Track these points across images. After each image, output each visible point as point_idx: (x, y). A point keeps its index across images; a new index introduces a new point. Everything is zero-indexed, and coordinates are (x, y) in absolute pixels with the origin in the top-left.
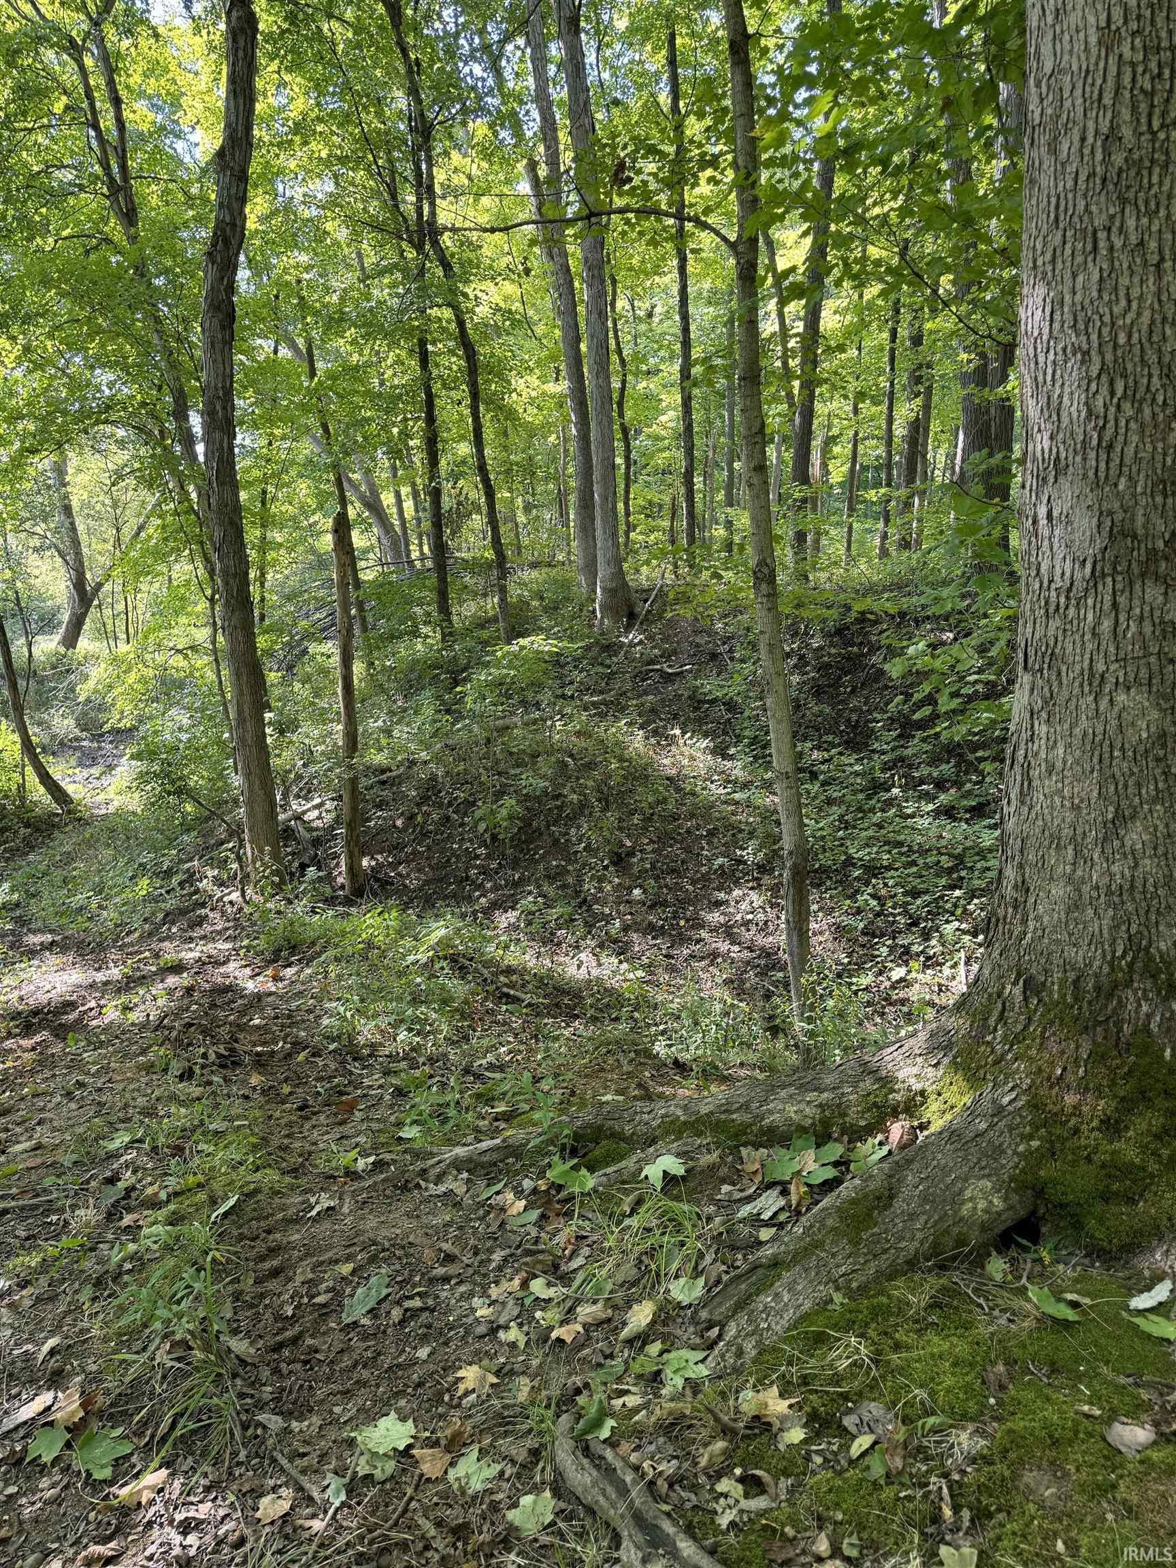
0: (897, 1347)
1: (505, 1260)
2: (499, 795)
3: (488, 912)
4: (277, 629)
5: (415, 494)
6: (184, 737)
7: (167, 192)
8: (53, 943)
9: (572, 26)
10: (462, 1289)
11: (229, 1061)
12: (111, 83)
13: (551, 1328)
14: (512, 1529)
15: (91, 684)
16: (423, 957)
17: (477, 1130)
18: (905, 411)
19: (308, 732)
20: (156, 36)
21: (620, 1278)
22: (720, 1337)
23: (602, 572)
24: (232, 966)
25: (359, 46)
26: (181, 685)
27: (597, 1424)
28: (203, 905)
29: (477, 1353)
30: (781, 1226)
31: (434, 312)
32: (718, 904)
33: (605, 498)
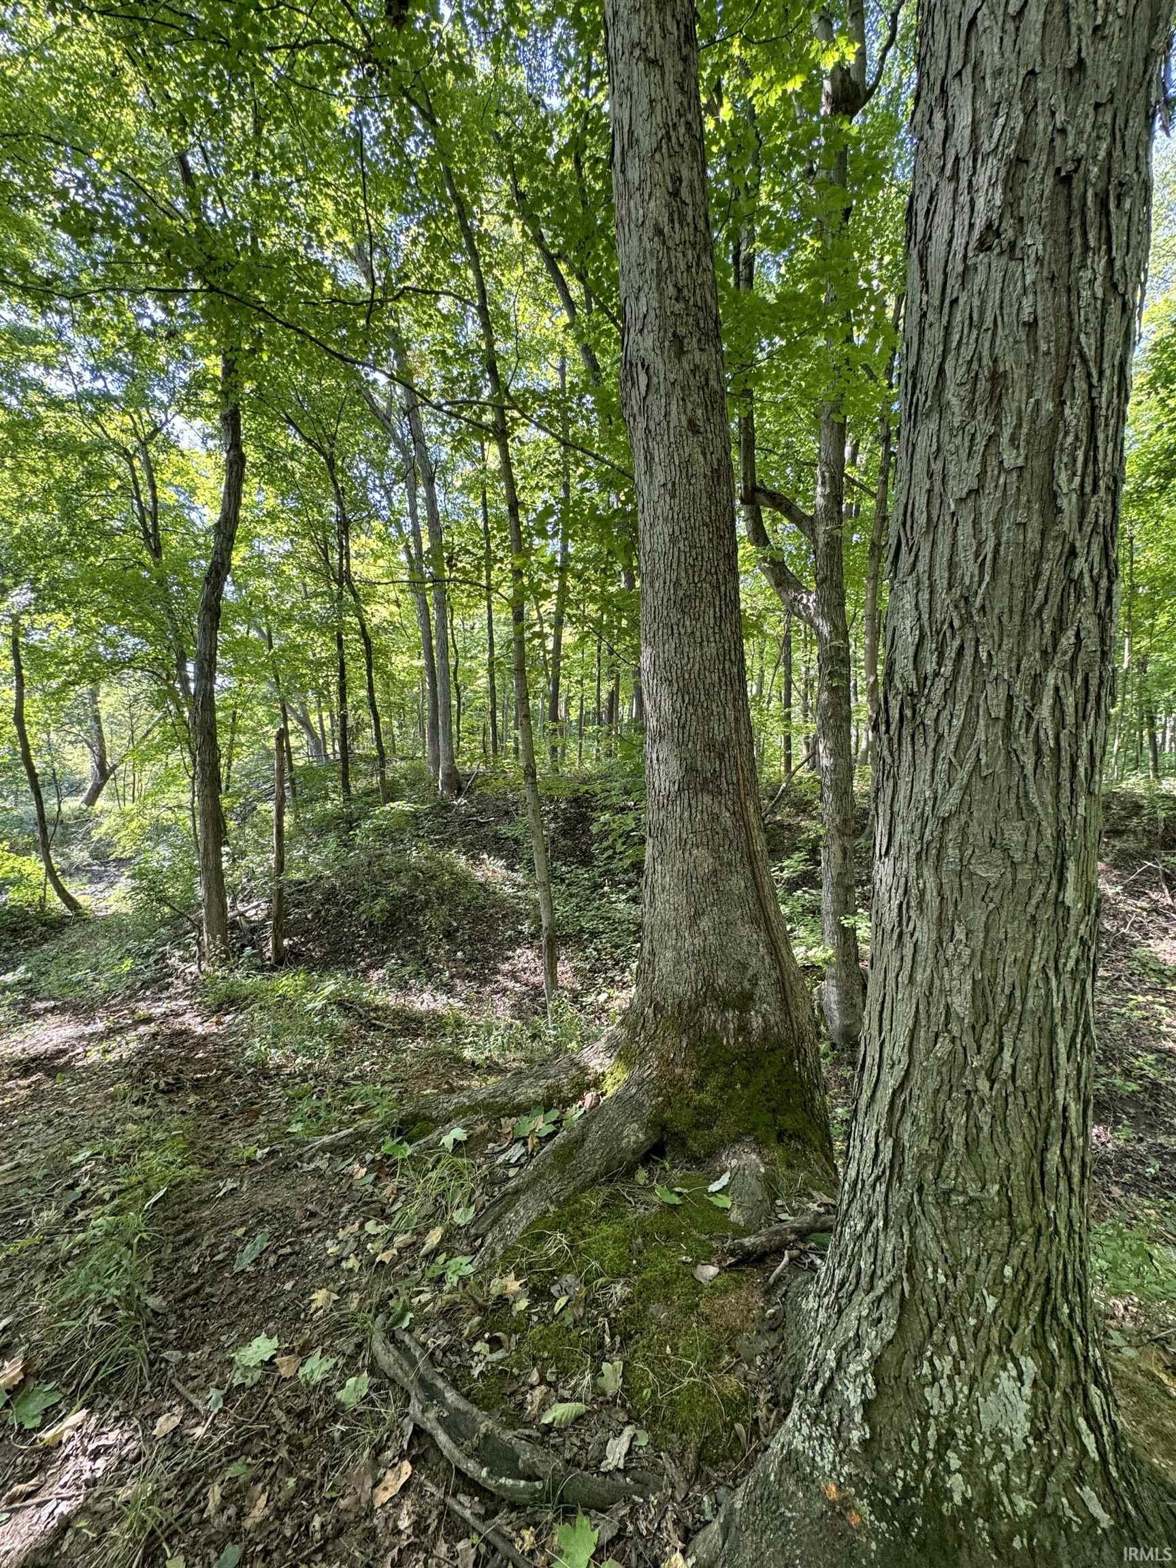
0: (584, 1236)
1: (350, 1211)
2: (375, 897)
3: (364, 972)
4: (238, 794)
5: (332, 717)
6: (166, 864)
7: (184, 539)
8: (54, 1007)
9: (430, 481)
10: (320, 1235)
11: (174, 1088)
12: (151, 477)
13: (376, 1255)
14: (340, 1405)
15: (103, 830)
16: (319, 1004)
17: (341, 1122)
18: (607, 686)
19: (253, 860)
20: (183, 456)
21: (423, 1213)
22: (481, 1246)
23: (443, 764)
24: (187, 1016)
25: (309, 476)
26: (168, 829)
27: (401, 1317)
28: (170, 975)
29: (326, 1280)
30: (522, 1166)
31: (348, 619)
32: (508, 958)
33: (445, 723)
